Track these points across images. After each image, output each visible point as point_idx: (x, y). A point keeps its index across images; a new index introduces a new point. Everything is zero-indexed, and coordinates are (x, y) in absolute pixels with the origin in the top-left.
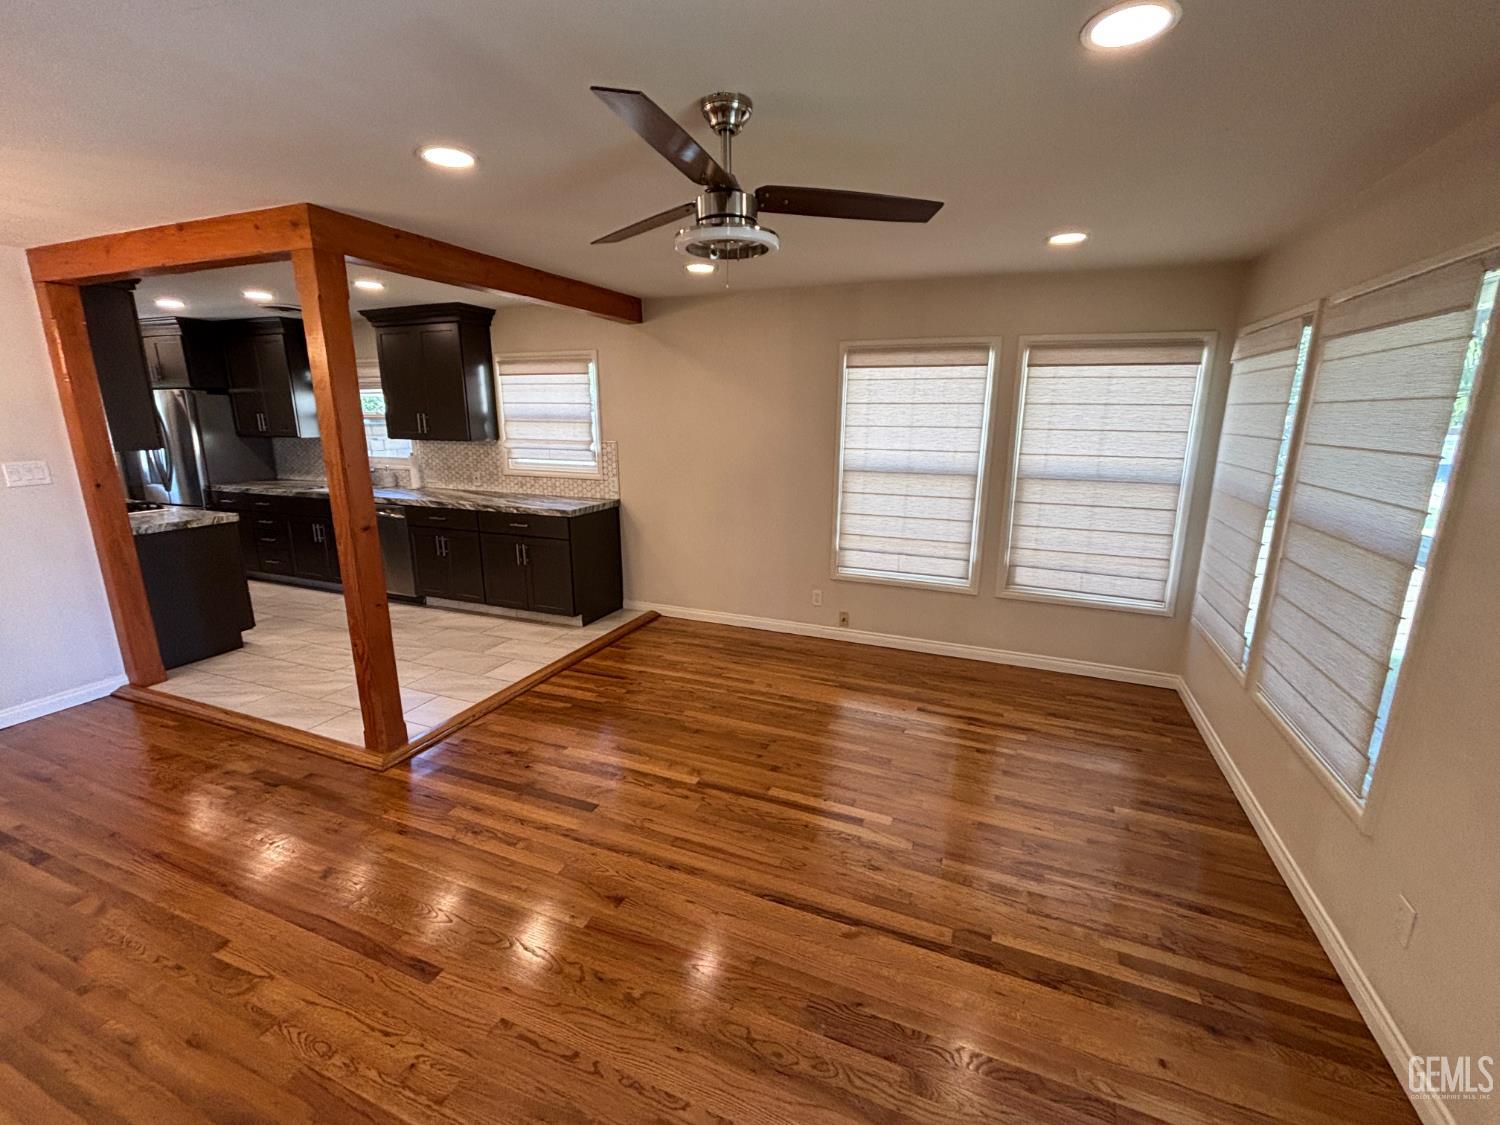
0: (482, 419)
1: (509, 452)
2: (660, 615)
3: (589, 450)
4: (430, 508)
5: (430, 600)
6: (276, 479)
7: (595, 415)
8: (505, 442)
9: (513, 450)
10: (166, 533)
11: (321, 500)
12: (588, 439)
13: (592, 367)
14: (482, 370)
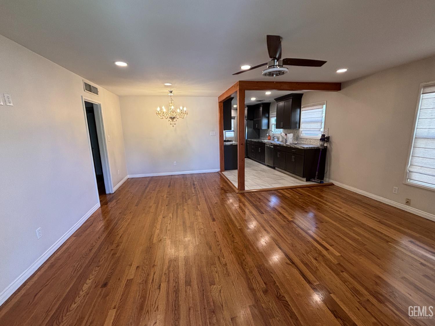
0: (296, 123)
1: (302, 132)
2: (334, 185)
3: (320, 131)
4: (277, 145)
5: (276, 168)
6: (259, 138)
7: (323, 120)
8: (301, 130)
9: (303, 131)
10: (229, 145)
11: (264, 143)
12: (320, 128)
13: (324, 106)
14: (299, 110)
